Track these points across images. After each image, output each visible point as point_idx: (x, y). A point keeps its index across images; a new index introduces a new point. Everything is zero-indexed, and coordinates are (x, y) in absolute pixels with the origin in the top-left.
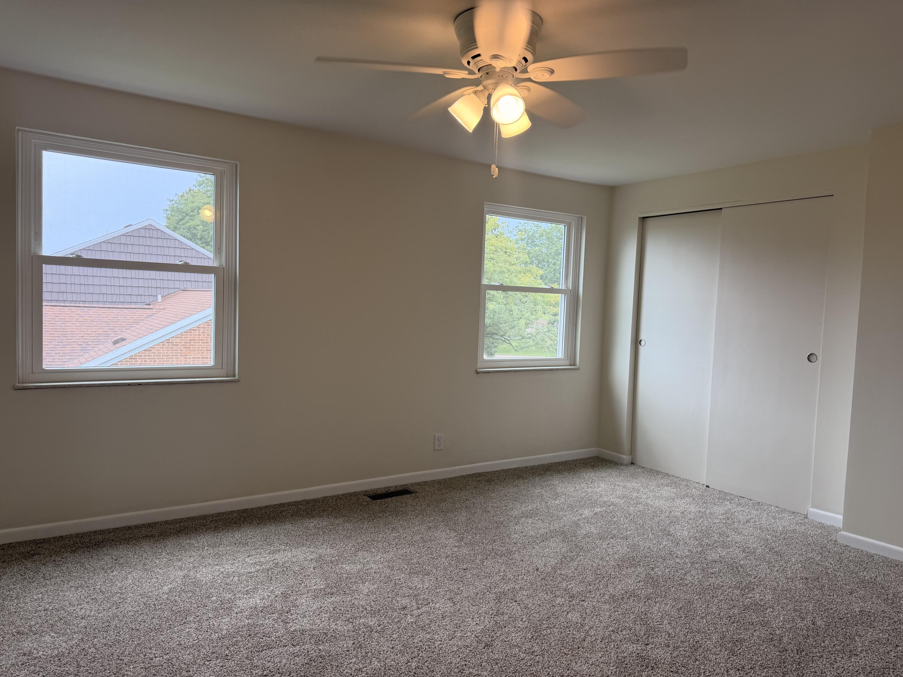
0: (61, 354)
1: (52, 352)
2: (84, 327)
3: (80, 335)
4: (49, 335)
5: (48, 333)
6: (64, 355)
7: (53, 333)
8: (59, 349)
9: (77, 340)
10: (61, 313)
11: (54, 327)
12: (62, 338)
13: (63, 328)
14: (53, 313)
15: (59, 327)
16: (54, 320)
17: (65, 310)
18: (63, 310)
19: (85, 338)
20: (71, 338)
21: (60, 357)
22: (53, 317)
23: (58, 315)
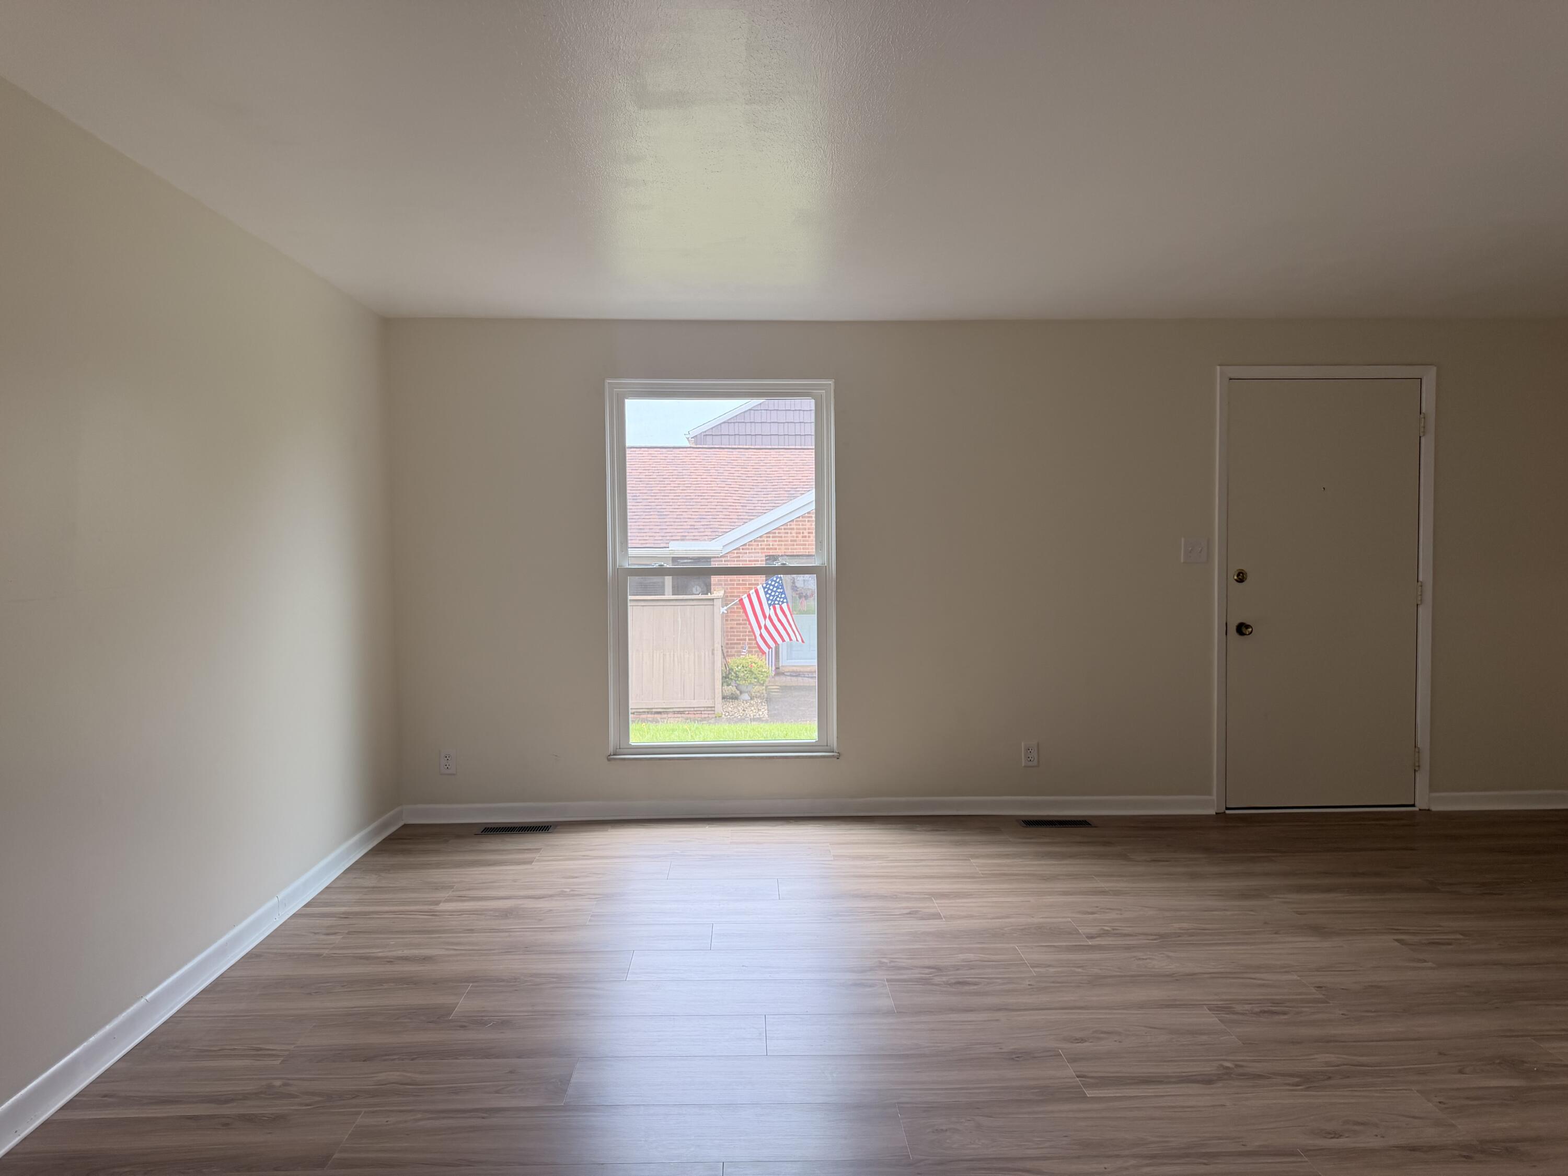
0: (764, 502)
1: (753, 499)
2: (793, 472)
3: (788, 481)
4: (752, 481)
5: (750, 478)
6: (767, 502)
7: (756, 478)
8: (763, 496)
9: (784, 486)
10: (767, 456)
11: (757, 473)
12: (767, 484)
13: (768, 473)
14: (757, 456)
15: (764, 473)
16: (758, 464)
17: (771, 453)
18: (769, 454)
19: (794, 484)
20: (776, 484)
21: (763, 505)
22: (757, 462)
23: (762, 459)
